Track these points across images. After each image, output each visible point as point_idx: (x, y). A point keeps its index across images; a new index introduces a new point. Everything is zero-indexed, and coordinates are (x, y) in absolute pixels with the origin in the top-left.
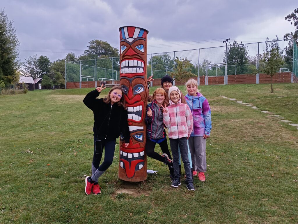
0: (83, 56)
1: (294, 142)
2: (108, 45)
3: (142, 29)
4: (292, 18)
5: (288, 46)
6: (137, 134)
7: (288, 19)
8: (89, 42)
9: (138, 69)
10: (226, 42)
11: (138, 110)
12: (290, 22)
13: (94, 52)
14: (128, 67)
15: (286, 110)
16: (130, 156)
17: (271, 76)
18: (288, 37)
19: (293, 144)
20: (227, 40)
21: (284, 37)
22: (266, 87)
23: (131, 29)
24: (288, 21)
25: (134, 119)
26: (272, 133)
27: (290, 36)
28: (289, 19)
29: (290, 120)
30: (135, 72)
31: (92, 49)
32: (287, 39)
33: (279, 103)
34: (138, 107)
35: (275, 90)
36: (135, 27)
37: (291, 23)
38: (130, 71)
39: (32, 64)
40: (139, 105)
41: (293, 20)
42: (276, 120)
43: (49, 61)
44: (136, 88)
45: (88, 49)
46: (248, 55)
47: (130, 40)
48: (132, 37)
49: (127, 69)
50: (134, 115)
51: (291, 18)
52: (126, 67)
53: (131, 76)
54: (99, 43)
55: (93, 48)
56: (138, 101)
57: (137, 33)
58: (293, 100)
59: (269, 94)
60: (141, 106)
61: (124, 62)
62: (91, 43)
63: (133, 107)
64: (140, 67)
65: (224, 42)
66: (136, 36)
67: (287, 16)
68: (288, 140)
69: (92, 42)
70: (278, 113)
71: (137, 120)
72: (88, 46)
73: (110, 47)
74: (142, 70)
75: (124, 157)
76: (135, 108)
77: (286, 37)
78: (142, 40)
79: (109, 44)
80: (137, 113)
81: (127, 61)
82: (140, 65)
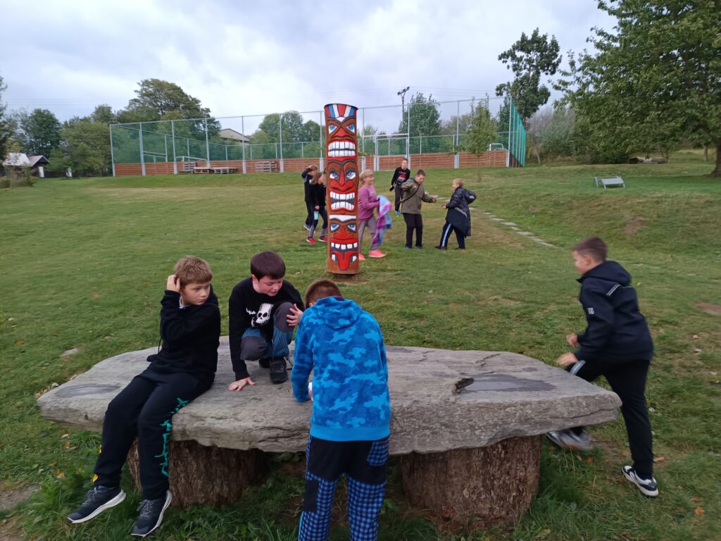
0: (127, 110)
1: (508, 242)
2: (178, 90)
3: (352, 107)
4: (510, 58)
5: (503, 105)
6: (350, 224)
7: (503, 60)
8: (139, 84)
9: (350, 152)
10: (403, 94)
11: (351, 198)
12: (506, 65)
13: (150, 104)
14: (339, 150)
15: (499, 206)
16: (343, 247)
17: (478, 156)
18: (502, 90)
19: (506, 245)
20: (404, 91)
21: (497, 89)
22: (470, 174)
23: (342, 107)
24: (503, 62)
25: (347, 208)
26: (481, 233)
27: (506, 88)
28: (505, 60)
29: (503, 218)
30: (346, 155)
31: (145, 97)
32: (501, 94)
33: (489, 197)
34: (351, 194)
35: (483, 178)
36: (346, 105)
37: (508, 67)
38: (342, 154)
39: (18, 126)
40: (352, 192)
41: (510, 62)
42: (486, 218)
43: (54, 121)
44: (347, 174)
45: (136, 96)
46: (439, 119)
47: (341, 119)
48: (343, 116)
49: (337, 152)
50: (347, 203)
51: (508, 57)
52: (335, 150)
53: (341, 160)
54: (159, 85)
55: (149, 95)
56: (350, 188)
57: (348, 111)
58: (508, 192)
59: (475, 184)
60: (354, 194)
61: (334, 144)
62: (143, 85)
63: (346, 194)
64: (351, 150)
65: (399, 93)
66: (347, 114)
67: (502, 55)
68: (500, 241)
69: (146, 83)
70: (489, 209)
71: (350, 209)
72: (136, 91)
73: (183, 93)
74: (353, 153)
75: (337, 249)
76: (348, 195)
77: (500, 90)
78: (352, 119)
79: (179, 88)
80: (349, 201)
81: (337, 143)
82: (351, 148)
